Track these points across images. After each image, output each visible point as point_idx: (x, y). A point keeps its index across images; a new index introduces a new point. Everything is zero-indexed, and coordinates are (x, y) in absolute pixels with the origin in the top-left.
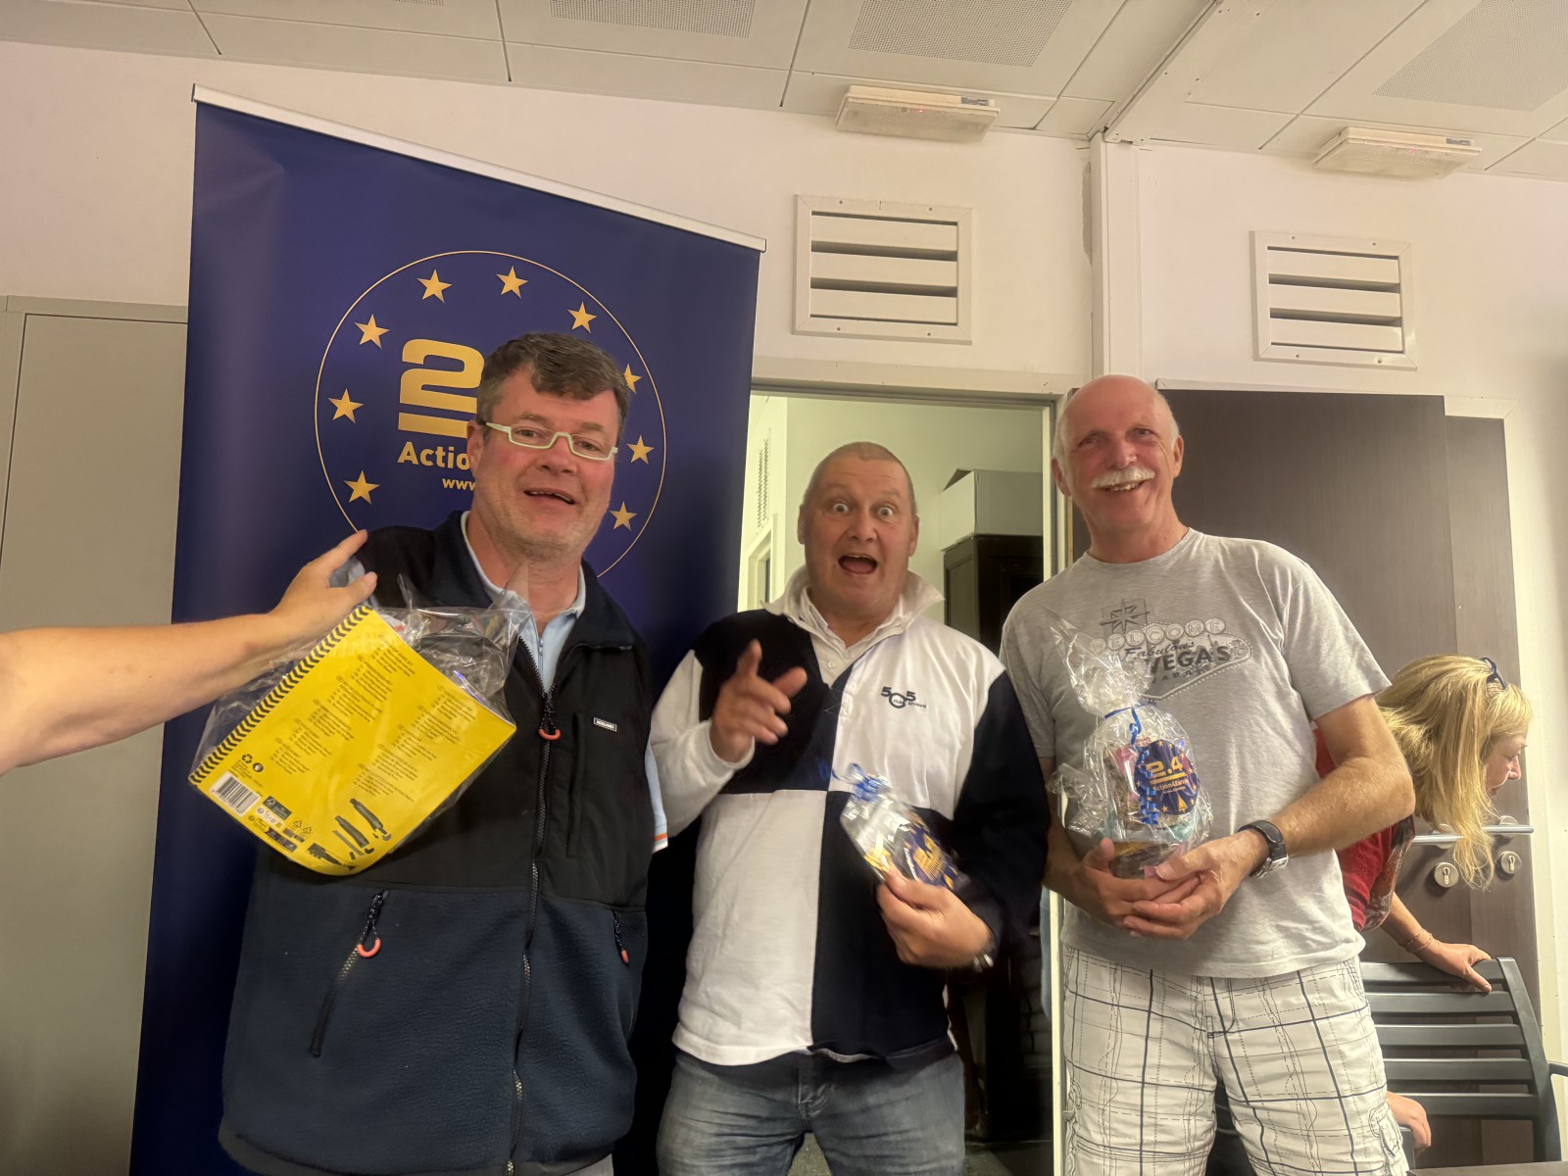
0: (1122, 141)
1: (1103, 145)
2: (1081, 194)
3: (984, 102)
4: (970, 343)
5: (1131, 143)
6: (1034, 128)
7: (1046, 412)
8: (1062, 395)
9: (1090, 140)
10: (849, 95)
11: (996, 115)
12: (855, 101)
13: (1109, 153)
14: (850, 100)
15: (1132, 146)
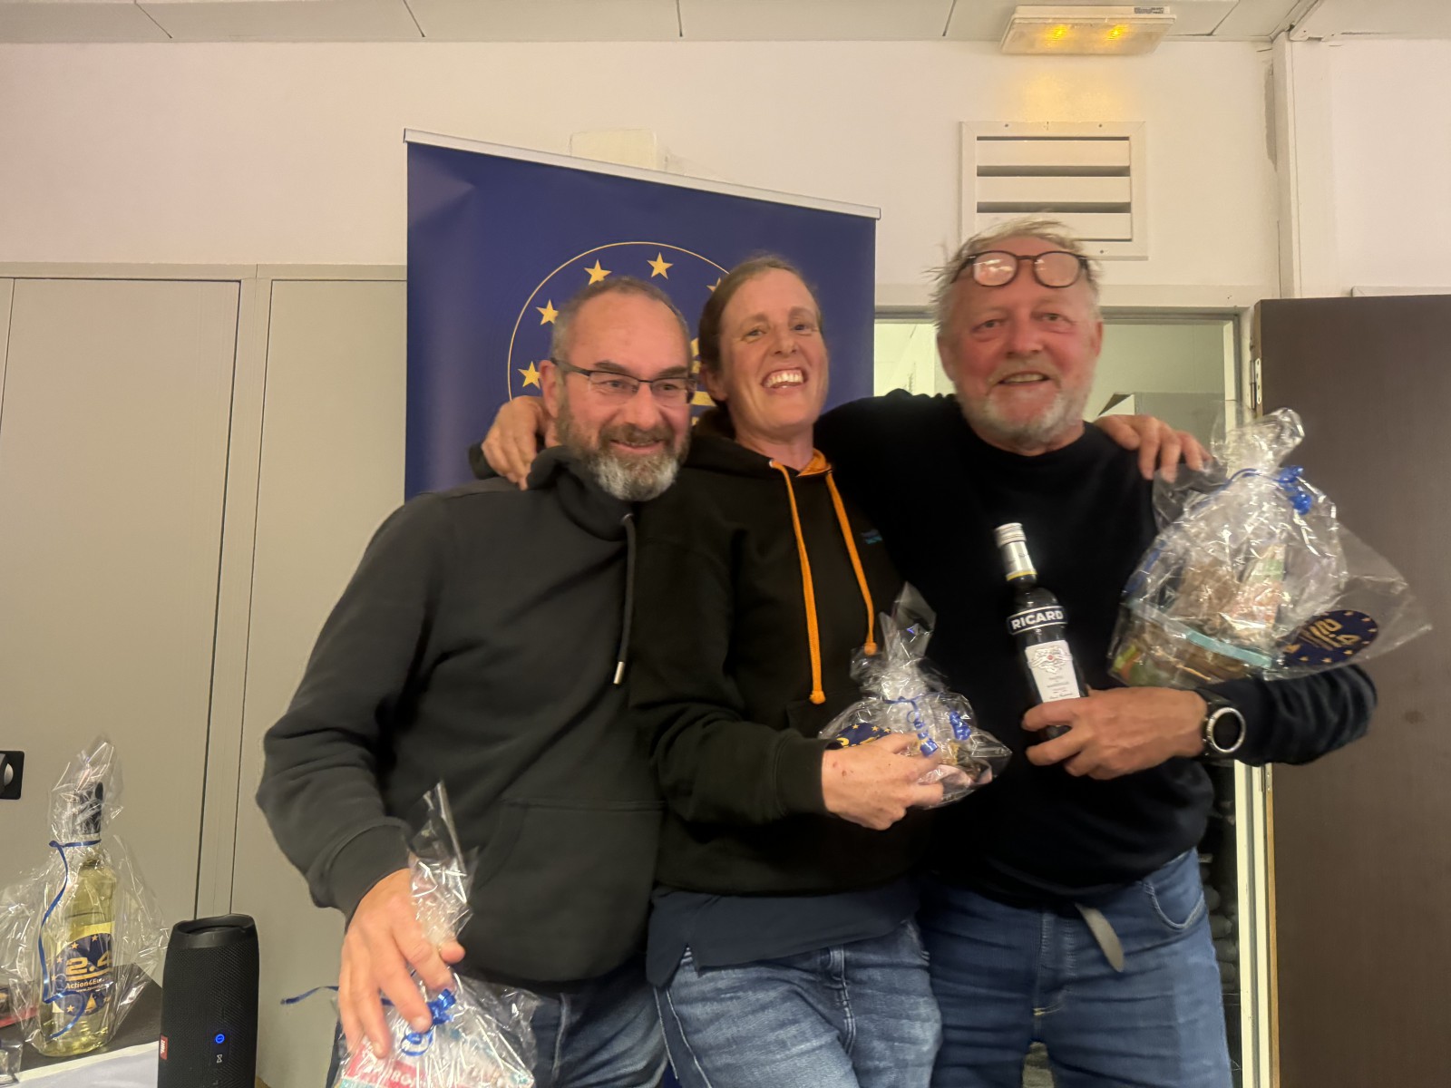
0: (1310, 39)
1: (1288, 44)
2: (1263, 97)
3: (1160, 11)
4: (1145, 258)
5: (1320, 39)
6: (1210, 34)
7: (1228, 328)
8: (1246, 309)
9: (1272, 41)
10: (1016, 16)
11: (1171, 22)
12: (1022, 21)
13: (1295, 52)
14: (1017, 21)
15: (1322, 44)
